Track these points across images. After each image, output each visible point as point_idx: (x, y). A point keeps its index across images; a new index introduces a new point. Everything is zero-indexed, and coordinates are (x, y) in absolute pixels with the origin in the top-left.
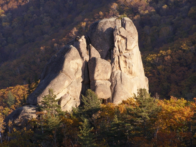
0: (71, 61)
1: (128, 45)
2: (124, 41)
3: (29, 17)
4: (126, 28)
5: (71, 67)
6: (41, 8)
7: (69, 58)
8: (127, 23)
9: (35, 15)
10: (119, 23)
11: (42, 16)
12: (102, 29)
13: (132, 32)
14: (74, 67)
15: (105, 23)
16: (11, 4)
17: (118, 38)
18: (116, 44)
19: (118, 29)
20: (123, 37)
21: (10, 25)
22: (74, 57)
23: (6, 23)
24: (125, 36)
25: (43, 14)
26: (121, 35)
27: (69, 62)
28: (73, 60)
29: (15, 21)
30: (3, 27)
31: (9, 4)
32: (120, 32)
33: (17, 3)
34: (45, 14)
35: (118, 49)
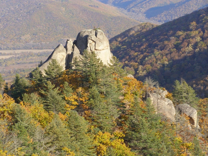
0: (58, 53)
1: (96, 47)
2: (94, 44)
3: (185, 65)
4: (97, 36)
5: (58, 57)
6: (195, 59)
7: (57, 51)
8: (98, 32)
9: (190, 64)
10: (93, 33)
11: (195, 65)
12: (82, 35)
13: (101, 39)
14: (61, 57)
15: (84, 32)
16: (173, 54)
17: (90, 41)
18: (88, 45)
19: (90, 35)
20: (93, 41)
21: (170, 70)
22: (60, 51)
23: (167, 68)
24: (95, 41)
25: (196, 63)
26: (92, 40)
27: (57, 53)
28: (59, 52)
29: (174, 67)
30: (165, 71)
31: (172, 54)
32: (91, 38)
33: (178, 54)
34: (197, 64)
35: (89, 49)
